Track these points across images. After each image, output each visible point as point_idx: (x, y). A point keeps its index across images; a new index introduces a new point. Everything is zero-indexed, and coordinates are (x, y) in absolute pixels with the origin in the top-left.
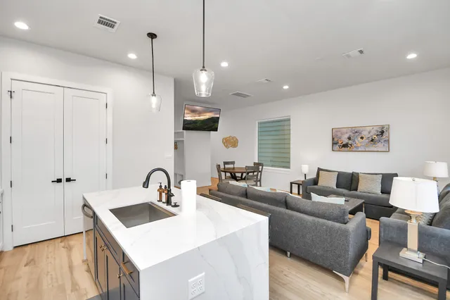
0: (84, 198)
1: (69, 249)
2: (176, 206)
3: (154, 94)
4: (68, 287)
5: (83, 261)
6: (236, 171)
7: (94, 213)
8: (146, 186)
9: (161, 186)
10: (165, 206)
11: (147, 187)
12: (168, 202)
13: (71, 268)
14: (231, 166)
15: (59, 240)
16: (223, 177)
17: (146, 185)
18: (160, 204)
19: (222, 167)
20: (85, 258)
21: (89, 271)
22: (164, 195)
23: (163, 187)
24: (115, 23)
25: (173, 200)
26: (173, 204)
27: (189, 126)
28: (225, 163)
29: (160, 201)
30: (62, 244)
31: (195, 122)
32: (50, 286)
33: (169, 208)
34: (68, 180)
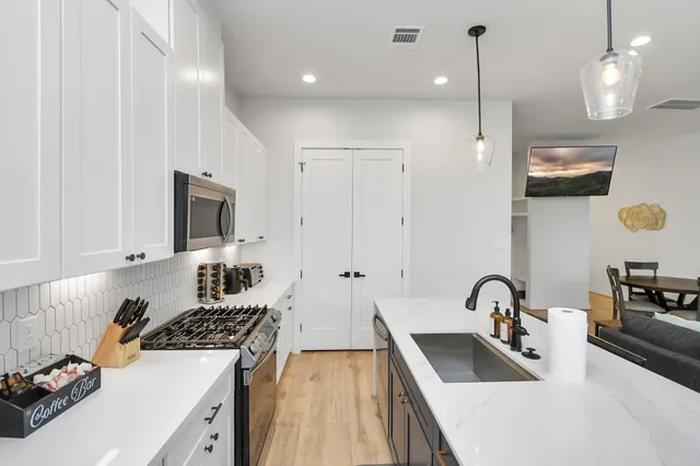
0: (376, 307)
1: (357, 370)
2: (531, 355)
3: (480, 137)
4: (354, 430)
5: (373, 397)
6: (660, 285)
7: (390, 334)
8: (471, 306)
9: (497, 309)
10: (506, 349)
11: (474, 309)
12: (515, 343)
13: (358, 401)
14: (649, 273)
15: (345, 354)
16: (626, 297)
17: (471, 303)
18: (496, 343)
19: (623, 273)
20: (375, 394)
21: (379, 415)
22: (504, 327)
23: (503, 311)
24: (418, 31)
25: (526, 342)
26: (524, 350)
27: (539, 189)
28: (629, 266)
29: (497, 335)
30: (348, 361)
31: (556, 181)
32: (334, 421)
33: (516, 356)
34: (357, 275)
